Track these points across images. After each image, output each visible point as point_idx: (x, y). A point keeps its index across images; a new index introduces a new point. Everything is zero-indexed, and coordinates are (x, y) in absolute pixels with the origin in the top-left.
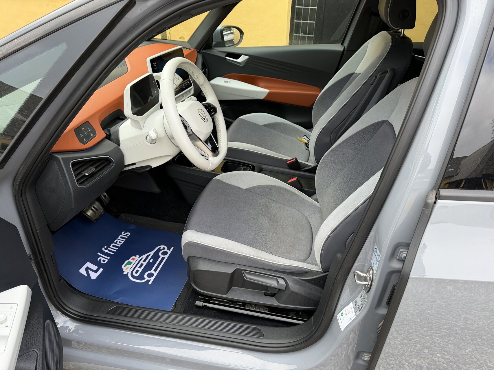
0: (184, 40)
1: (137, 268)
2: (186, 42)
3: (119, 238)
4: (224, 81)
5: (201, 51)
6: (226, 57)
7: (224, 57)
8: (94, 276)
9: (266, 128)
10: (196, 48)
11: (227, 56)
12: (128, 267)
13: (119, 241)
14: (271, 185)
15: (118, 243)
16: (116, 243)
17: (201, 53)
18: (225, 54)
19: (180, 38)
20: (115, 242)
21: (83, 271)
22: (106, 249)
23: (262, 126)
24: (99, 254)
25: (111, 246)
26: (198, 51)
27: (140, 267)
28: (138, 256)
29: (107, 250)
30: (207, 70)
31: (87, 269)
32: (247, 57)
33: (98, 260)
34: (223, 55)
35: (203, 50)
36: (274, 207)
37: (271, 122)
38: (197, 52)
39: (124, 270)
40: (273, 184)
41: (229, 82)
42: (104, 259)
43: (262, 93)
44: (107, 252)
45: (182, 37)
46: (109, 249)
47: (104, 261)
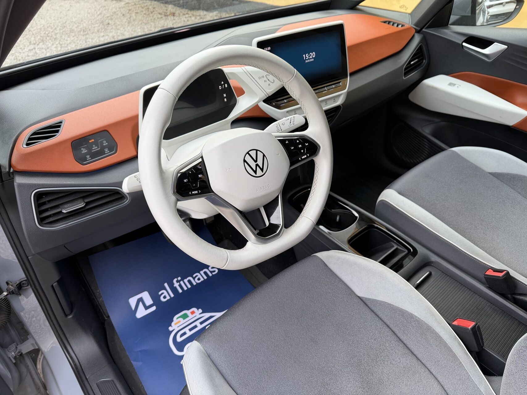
0: (406, 10)
1: (186, 330)
2: (409, 14)
3: (202, 272)
4: (448, 83)
5: (424, 30)
6: (464, 44)
7: (460, 43)
8: (141, 313)
9: (495, 179)
10: (416, 25)
11: (465, 41)
12: (179, 322)
13: (199, 276)
14: (412, 314)
15: (196, 279)
16: (194, 278)
17: (421, 33)
18: (464, 38)
19: (401, 7)
20: (194, 276)
21: (133, 301)
22: (178, 281)
23: (489, 174)
24: (166, 285)
25: (186, 281)
26: (419, 29)
27: (190, 330)
28: (200, 311)
29: (178, 284)
30: (424, 61)
31: (141, 300)
32: (505, 47)
33: (160, 293)
34: (459, 40)
35: (427, 28)
36: (394, 362)
37: (510, 172)
38: (414, 31)
39: (173, 324)
40: (416, 314)
41: (456, 86)
42: (166, 295)
43: (514, 114)
44: (176, 287)
45: (404, 6)
46: (182, 282)
47: (165, 297)
